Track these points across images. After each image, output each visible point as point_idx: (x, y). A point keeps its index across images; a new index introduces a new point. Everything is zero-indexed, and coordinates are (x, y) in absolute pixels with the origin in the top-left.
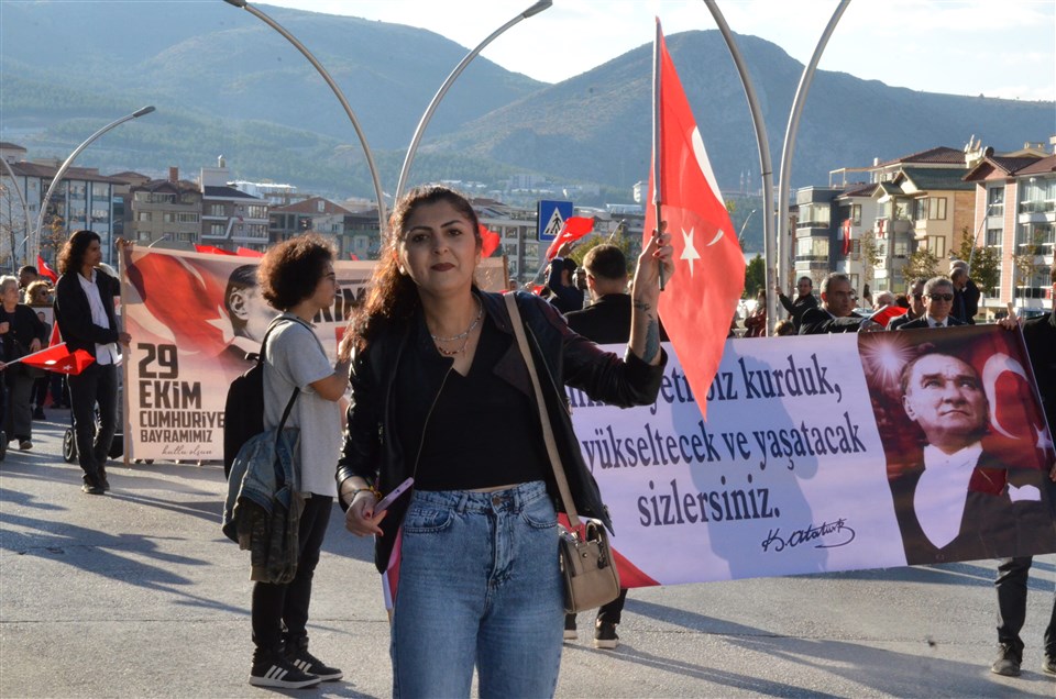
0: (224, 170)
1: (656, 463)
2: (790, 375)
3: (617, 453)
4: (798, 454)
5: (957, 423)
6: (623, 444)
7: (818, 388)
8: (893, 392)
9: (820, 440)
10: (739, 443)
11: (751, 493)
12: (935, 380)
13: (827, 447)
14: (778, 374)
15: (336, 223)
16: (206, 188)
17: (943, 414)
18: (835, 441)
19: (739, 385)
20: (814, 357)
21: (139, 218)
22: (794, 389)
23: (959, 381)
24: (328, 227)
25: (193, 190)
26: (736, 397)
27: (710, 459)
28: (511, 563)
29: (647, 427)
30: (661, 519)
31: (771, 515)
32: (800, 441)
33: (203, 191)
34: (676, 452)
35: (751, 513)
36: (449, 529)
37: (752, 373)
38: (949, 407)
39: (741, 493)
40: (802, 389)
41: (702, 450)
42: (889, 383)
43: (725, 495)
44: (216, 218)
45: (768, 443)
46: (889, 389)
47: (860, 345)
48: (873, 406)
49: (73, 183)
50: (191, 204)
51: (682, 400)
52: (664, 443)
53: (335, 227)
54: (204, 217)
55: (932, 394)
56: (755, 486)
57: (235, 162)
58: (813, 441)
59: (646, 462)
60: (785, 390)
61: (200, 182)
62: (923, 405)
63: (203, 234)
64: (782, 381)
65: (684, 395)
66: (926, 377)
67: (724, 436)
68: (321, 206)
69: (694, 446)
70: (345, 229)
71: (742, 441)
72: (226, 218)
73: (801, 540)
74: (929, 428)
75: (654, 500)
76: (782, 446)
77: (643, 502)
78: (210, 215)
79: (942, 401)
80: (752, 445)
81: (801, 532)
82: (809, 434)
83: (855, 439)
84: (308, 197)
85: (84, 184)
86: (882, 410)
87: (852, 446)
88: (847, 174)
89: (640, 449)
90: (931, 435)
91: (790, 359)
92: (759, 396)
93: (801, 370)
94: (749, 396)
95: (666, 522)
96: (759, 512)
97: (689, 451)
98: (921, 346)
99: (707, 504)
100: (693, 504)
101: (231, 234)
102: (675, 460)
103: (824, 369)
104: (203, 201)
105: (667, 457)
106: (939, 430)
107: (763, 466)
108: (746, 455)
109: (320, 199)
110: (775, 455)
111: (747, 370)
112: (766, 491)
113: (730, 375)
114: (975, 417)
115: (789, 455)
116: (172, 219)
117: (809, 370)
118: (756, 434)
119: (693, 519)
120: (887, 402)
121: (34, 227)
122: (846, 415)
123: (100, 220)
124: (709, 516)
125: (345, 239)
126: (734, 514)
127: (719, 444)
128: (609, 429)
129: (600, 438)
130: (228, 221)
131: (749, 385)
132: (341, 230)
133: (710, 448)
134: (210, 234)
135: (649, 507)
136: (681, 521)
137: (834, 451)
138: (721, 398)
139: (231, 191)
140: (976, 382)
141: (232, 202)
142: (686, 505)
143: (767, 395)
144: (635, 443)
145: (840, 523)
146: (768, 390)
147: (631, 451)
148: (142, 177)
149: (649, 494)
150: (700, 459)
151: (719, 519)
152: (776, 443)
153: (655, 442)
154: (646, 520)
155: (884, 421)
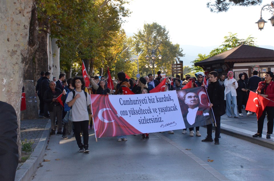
1: (141, 114)
2: (165, 98)
3: (134, 112)
4: (166, 111)
5: (194, 104)
6: (135, 111)
7: (169, 100)
8: (183, 100)
9: (170, 109)
10: (155, 110)
11: (158, 118)
12: (190, 97)
14: (162, 98)
18: (172, 109)
19: (155, 100)
20: (169, 95)
22: (165, 100)
23: (194, 97)
26: (155, 102)
27: (150, 113)
29: (140, 108)
30: (143, 123)
31: (162, 121)
32: (166, 109)
34: (144, 112)
35: (158, 121)
37: (158, 98)
38: (193, 101)
39: (156, 118)
40: (166, 100)
41: (149, 112)
42: (182, 98)
43: (154, 119)
45: (160, 110)
47: (177, 92)
51: (145, 103)
52: (142, 111)
55: (190, 99)
56: (159, 117)
58: (168, 109)
59: (139, 114)
60: (163, 101)
62: (188, 101)
64: (163, 99)
65: (146, 102)
66: (188, 97)
67: (153, 109)
69: (148, 111)
71: (156, 109)
73: (167, 125)
74: (189, 105)
75: (141, 120)
76: (163, 110)
79: (191, 100)
80: (158, 111)
82: (168, 108)
83: (176, 108)
86: (181, 103)
89: (138, 112)
90: (189, 106)
91: (164, 95)
93: (166, 97)
94: (157, 102)
95: (144, 123)
96: (160, 121)
97: (147, 112)
98: (188, 91)
99: (151, 120)
100: (148, 120)
102: (144, 114)
103: (170, 97)
105: (143, 113)
106: (191, 105)
107: (160, 114)
108: (157, 112)
110: (162, 112)
111: (157, 98)
112: (161, 118)
113: (154, 99)
114: (197, 102)
115: (164, 112)
117: (168, 97)
118: (158, 108)
119: (148, 123)
120: (182, 101)
122: (174, 104)
124: (151, 122)
126: (155, 122)
127: (152, 111)
128: (133, 108)
129: (131, 110)
131: (157, 100)
133: (150, 111)
135: (141, 121)
136: (146, 123)
137: (172, 110)
138: (152, 103)
142: (147, 121)
143: (160, 102)
145: (174, 122)
147: (137, 112)
149: (140, 119)
150: (149, 113)
151: (153, 123)
152: (162, 110)
153: (141, 111)
154: (140, 123)
155: (181, 105)
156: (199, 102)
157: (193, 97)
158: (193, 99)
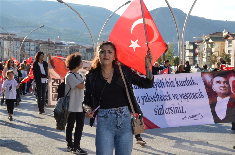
0: (59, 39)
1: (158, 101)
2: (186, 81)
3: (149, 99)
4: (189, 99)
6: (150, 97)
7: (193, 84)
8: (210, 85)
9: (194, 95)
10: (176, 96)
12: (219, 82)
13: (196, 97)
14: (183, 81)
15: (84, 50)
16: (56, 43)
17: (221, 90)
18: (197, 96)
19: (175, 84)
20: (191, 78)
21: (41, 50)
22: (187, 84)
23: (224, 82)
24: (82, 51)
25: (53, 43)
26: (175, 86)
27: (170, 100)
28: (121, 124)
29: (155, 93)
30: (160, 113)
31: (184, 112)
32: (189, 96)
33: (55, 44)
34: (162, 98)
35: (180, 112)
36: (107, 117)
37: (178, 81)
38: (222, 88)
39: (177, 107)
40: (189, 84)
42: (209, 83)
43: (174, 108)
44: (58, 50)
45: (183, 96)
46: (209, 84)
47: (202, 75)
48: (206, 88)
49: (27, 42)
50: (52, 46)
51: (163, 87)
52: (159, 96)
53: (84, 51)
54: (56, 49)
55: (218, 85)
56: (180, 106)
57: (62, 37)
58: (192, 96)
59: (155, 101)
60: (185, 85)
61: (54, 42)
62: (216, 87)
63: (55, 53)
64: (185, 83)
66: (217, 81)
67: (173, 95)
68: (81, 47)
69: (166, 97)
70: (86, 52)
71: (177, 96)
72: (60, 50)
73: (191, 118)
75: (158, 109)
76: (186, 97)
77: (155, 110)
78: (57, 49)
79: (220, 87)
80: (179, 97)
81: (191, 116)
82: (192, 94)
83: (202, 95)
84: (78, 45)
85: (29, 42)
86: (207, 89)
87: (201, 97)
88: (197, 38)
89: (154, 98)
90: (218, 94)
91: (186, 78)
92: (180, 86)
94: (178, 86)
95: (161, 114)
98: (215, 75)
99: (170, 110)
100: (167, 110)
101: (61, 53)
102: (162, 100)
103: (194, 80)
104: (55, 46)
105: (160, 99)
106: (220, 93)
107: (182, 101)
108: (178, 99)
109: (81, 45)
112: (183, 107)
113: (173, 82)
114: (228, 90)
115: (187, 99)
116: (48, 50)
117: (190, 80)
118: (180, 94)
119: (167, 113)
120: (208, 87)
121: (19, 52)
122: (200, 90)
123: (33, 50)
124: (170, 113)
125: (86, 54)
126: (176, 112)
127: (171, 96)
128: (147, 94)
129: (145, 96)
130: (61, 50)
131: (177, 84)
132: (85, 52)
133: (169, 97)
134: (57, 53)
135: (157, 111)
136: (164, 114)
137: (197, 98)
138: (171, 87)
139: (61, 44)
140: (227, 82)
141: (61, 46)
142: (165, 110)
143: (181, 86)
144: (153, 96)
145: (199, 114)
146: (182, 85)
147: (152, 98)
148: (42, 41)
149: (157, 108)
150: (168, 100)
151: (173, 113)
152: (184, 96)
153: (157, 96)
154: (156, 114)
155: (208, 91)
156: (230, 91)
157: (222, 83)
158: (222, 85)
